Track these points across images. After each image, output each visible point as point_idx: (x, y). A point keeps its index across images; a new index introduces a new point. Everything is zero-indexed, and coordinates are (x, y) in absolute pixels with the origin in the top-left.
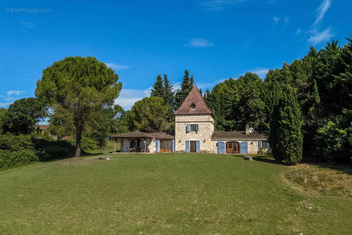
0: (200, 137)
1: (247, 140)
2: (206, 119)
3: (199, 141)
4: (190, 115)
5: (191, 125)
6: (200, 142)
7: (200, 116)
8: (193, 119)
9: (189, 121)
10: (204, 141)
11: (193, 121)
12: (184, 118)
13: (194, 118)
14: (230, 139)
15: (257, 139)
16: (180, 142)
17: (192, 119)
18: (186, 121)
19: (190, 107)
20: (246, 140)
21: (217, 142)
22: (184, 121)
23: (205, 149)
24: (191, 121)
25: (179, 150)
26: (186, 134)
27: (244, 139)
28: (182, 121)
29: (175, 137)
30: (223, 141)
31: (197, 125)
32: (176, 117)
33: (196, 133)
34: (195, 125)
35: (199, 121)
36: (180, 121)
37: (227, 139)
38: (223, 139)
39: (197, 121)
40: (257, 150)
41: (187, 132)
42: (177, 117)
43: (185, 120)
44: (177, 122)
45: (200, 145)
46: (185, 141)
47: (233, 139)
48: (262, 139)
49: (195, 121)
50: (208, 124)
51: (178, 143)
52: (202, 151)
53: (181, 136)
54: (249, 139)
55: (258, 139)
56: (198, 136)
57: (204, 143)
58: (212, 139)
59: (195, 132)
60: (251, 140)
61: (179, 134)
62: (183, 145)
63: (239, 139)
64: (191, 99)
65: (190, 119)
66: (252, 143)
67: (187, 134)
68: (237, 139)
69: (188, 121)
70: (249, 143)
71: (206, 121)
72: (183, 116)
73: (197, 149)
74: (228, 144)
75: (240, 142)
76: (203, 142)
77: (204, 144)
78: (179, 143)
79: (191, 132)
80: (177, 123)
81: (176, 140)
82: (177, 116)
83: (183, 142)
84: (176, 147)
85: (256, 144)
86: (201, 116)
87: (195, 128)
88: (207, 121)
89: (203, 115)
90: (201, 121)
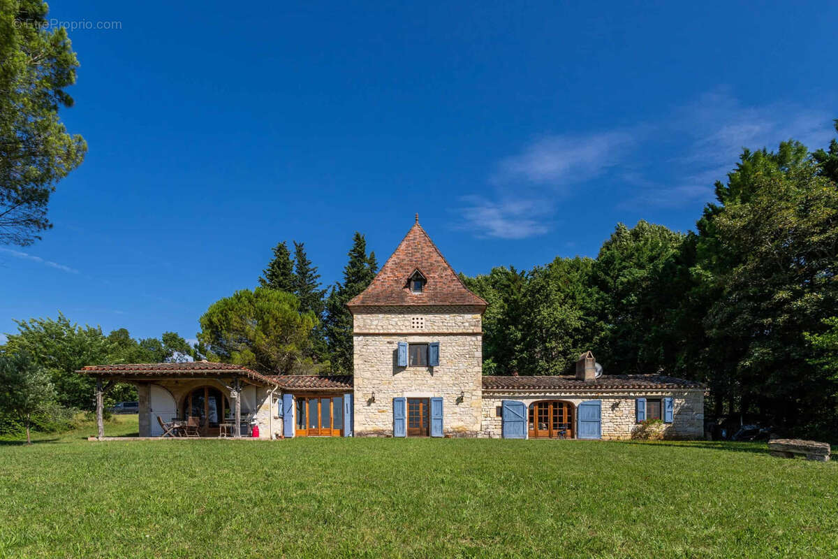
0: (443, 384)
1: (600, 394)
2: (467, 324)
3: (440, 400)
4: (408, 313)
5: (411, 344)
6: (445, 401)
7: (442, 316)
8: (420, 325)
9: (405, 332)
10: (460, 400)
11: (419, 331)
12: (385, 322)
13: (423, 321)
14: (545, 393)
15: (632, 394)
16: (371, 401)
17: (416, 325)
18: (393, 331)
19: (406, 287)
20: (597, 397)
21: (500, 404)
22: (385, 332)
23: (461, 424)
24: (412, 331)
25: (369, 429)
26: (394, 374)
27: (588, 394)
28: (377, 332)
29: (352, 386)
30: (519, 401)
31: (436, 345)
32: (355, 316)
33: (431, 371)
34: (426, 344)
35: (441, 331)
36: (371, 331)
37: (533, 395)
38: (520, 393)
39: (432, 331)
40: (632, 427)
41: (397, 368)
42: (359, 316)
43: (390, 327)
44: (359, 335)
45: (445, 413)
46: (390, 400)
47: (553, 394)
48: (649, 394)
49: (426, 331)
51: (365, 404)
52: (451, 430)
53: (376, 382)
54: (604, 394)
55: (635, 392)
56: (438, 382)
57: (457, 404)
58: (488, 392)
59: (425, 369)
60: (612, 397)
61: (368, 375)
62: (383, 411)
63: (573, 394)
65: (407, 323)
66: (614, 406)
67: (399, 375)
68: (568, 394)
69: (399, 331)
70: (606, 404)
71: (465, 331)
72: (381, 316)
73: (434, 423)
74: (536, 409)
75: (577, 402)
76: (454, 401)
77: (457, 410)
78: (369, 405)
79: (412, 369)
80: (362, 337)
81: (357, 395)
82: (360, 313)
83: (384, 401)
84: (358, 418)
85: (627, 407)
86: (447, 316)
87: (425, 356)
88: (471, 331)
89: (454, 312)
90: (446, 331)
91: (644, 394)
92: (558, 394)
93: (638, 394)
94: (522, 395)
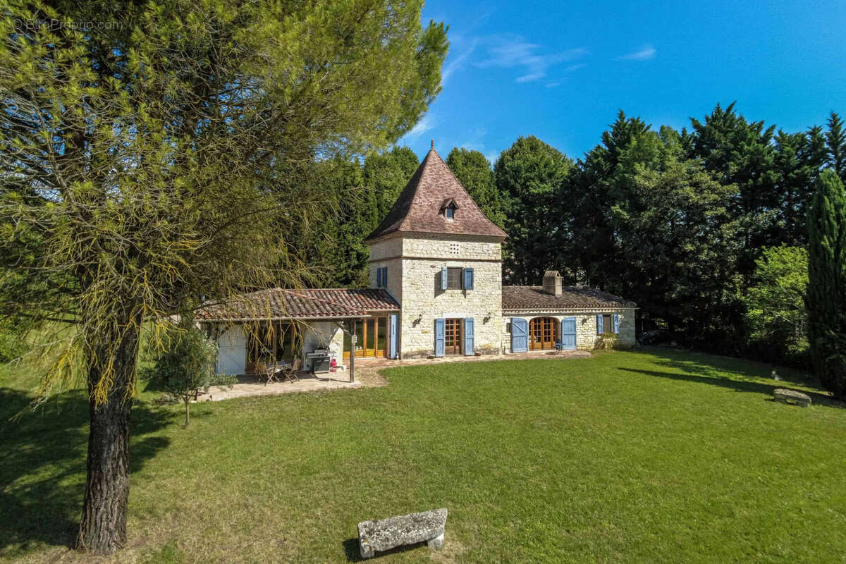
0: (474, 305)
1: (575, 312)
2: (491, 252)
3: (472, 321)
4: (448, 239)
5: (449, 268)
6: (475, 321)
7: (473, 244)
8: (456, 251)
9: (444, 257)
10: (486, 320)
11: (456, 257)
12: (429, 247)
13: (459, 247)
14: (540, 311)
15: (594, 311)
16: (417, 322)
17: (453, 251)
18: (435, 256)
19: (440, 213)
20: (573, 314)
21: (509, 321)
22: (429, 256)
23: (487, 342)
24: (450, 257)
25: (415, 349)
26: (435, 297)
27: (568, 312)
28: (422, 256)
29: (400, 307)
30: (523, 318)
31: (471, 271)
32: (404, 240)
33: (464, 294)
34: (461, 268)
35: (472, 258)
36: (418, 256)
37: (531, 312)
38: (523, 311)
39: (465, 257)
40: (595, 338)
41: (439, 290)
42: (408, 240)
43: (433, 252)
44: (407, 258)
45: (475, 332)
46: (432, 321)
47: (545, 312)
48: (604, 311)
49: (461, 257)
50: (495, 269)
51: (411, 325)
52: (479, 348)
53: (420, 304)
55: (595, 310)
56: (470, 304)
57: (484, 324)
58: (505, 311)
59: (460, 291)
60: (582, 314)
61: (413, 297)
62: (426, 332)
63: (558, 312)
64: (433, 187)
65: (446, 249)
66: (584, 321)
67: (439, 297)
68: (555, 312)
69: (440, 257)
70: (579, 319)
71: (490, 258)
72: (426, 241)
73: (468, 343)
74: (534, 325)
75: (560, 318)
76: (481, 321)
77: (484, 329)
78: (414, 326)
79: (449, 291)
80: (409, 261)
81: (405, 317)
82: (409, 237)
83: (427, 324)
84: (405, 340)
85: (592, 322)
86: (477, 244)
87: (460, 279)
88: (493, 258)
89: (482, 241)
90: (476, 258)
91: (601, 311)
92: (548, 312)
93: (597, 311)
94: (525, 313)
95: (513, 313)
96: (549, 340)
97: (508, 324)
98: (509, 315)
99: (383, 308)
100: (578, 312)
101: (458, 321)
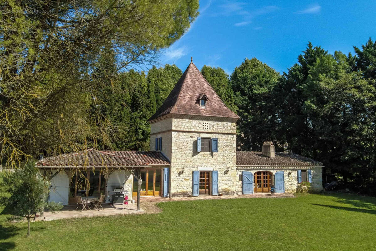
0: (218, 163)
1: (283, 168)
2: (229, 128)
3: (216, 173)
4: (202, 119)
5: (202, 138)
6: (219, 173)
7: (218, 123)
8: (207, 127)
9: (199, 131)
10: (226, 172)
11: (207, 131)
12: (189, 124)
13: (208, 125)
14: (261, 167)
15: (295, 168)
16: (181, 173)
17: (205, 127)
18: (193, 130)
19: (196, 103)
20: (282, 169)
22: (189, 130)
23: (226, 187)
24: (203, 131)
25: (179, 191)
26: (193, 156)
27: (279, 168)
28: (185, 130)
29: (170, 163)
30: (249, 171)
31: (216, 140)
32: (173, 119)
33: (212, 155)
34: (210, 138)
35: (217, 131)
36: (182, 130)
37: (255, 168)
38: (250, 167)
39: (213, 131)
40: (296, 185)
41: (195, 152)
42: (176, 120)
43: (192, 127)
44: (175, 131)
45: (219, 180)
46: (191, 173)
47: (264, 168)
48: (302, 168)
49: (210, 131)
50: (232, 139)
51: (177, 175)
52: (221, 191)
53: (183, 161)
56: (215, 162)
57: (225, 175)
58: (238, 167)
59: (209, 153)
60: (288, 169)
61: (179, 156)
62: (187, 180)
63: (272, 168)
64: (192, 86)
65: (200, 126)
66: (289, 174)
67: (196, 157)
68: (270, 168)
69: (196, 130)
70: (286, 173)
71: (228, 132)
72: (187, 120)
73: (214, 187)
74: (256, 175)
75: (274, 172)
76: (223, 172)
77: (225, 178)
78: (179, 176)
79: (202, 153)
80: (176, 133)
81: (173, 169)
82: (176, 118)
83: (188, 174)
84: (173, 184)
85: (294, 175)
86: (220, 123)
87: (209, 146)
88: (231, 132)
89: (223, 121)
90: (219, 132)
91: (300, 168)
92: (266, 168)
93: (297, 168)
94: (251, 168)
95: (243, 168)
96: (267, 186)
97: (240, 175)
98: (240, 169)
99: (159, 163)
100: (285, 168)
101: (208, 172)
